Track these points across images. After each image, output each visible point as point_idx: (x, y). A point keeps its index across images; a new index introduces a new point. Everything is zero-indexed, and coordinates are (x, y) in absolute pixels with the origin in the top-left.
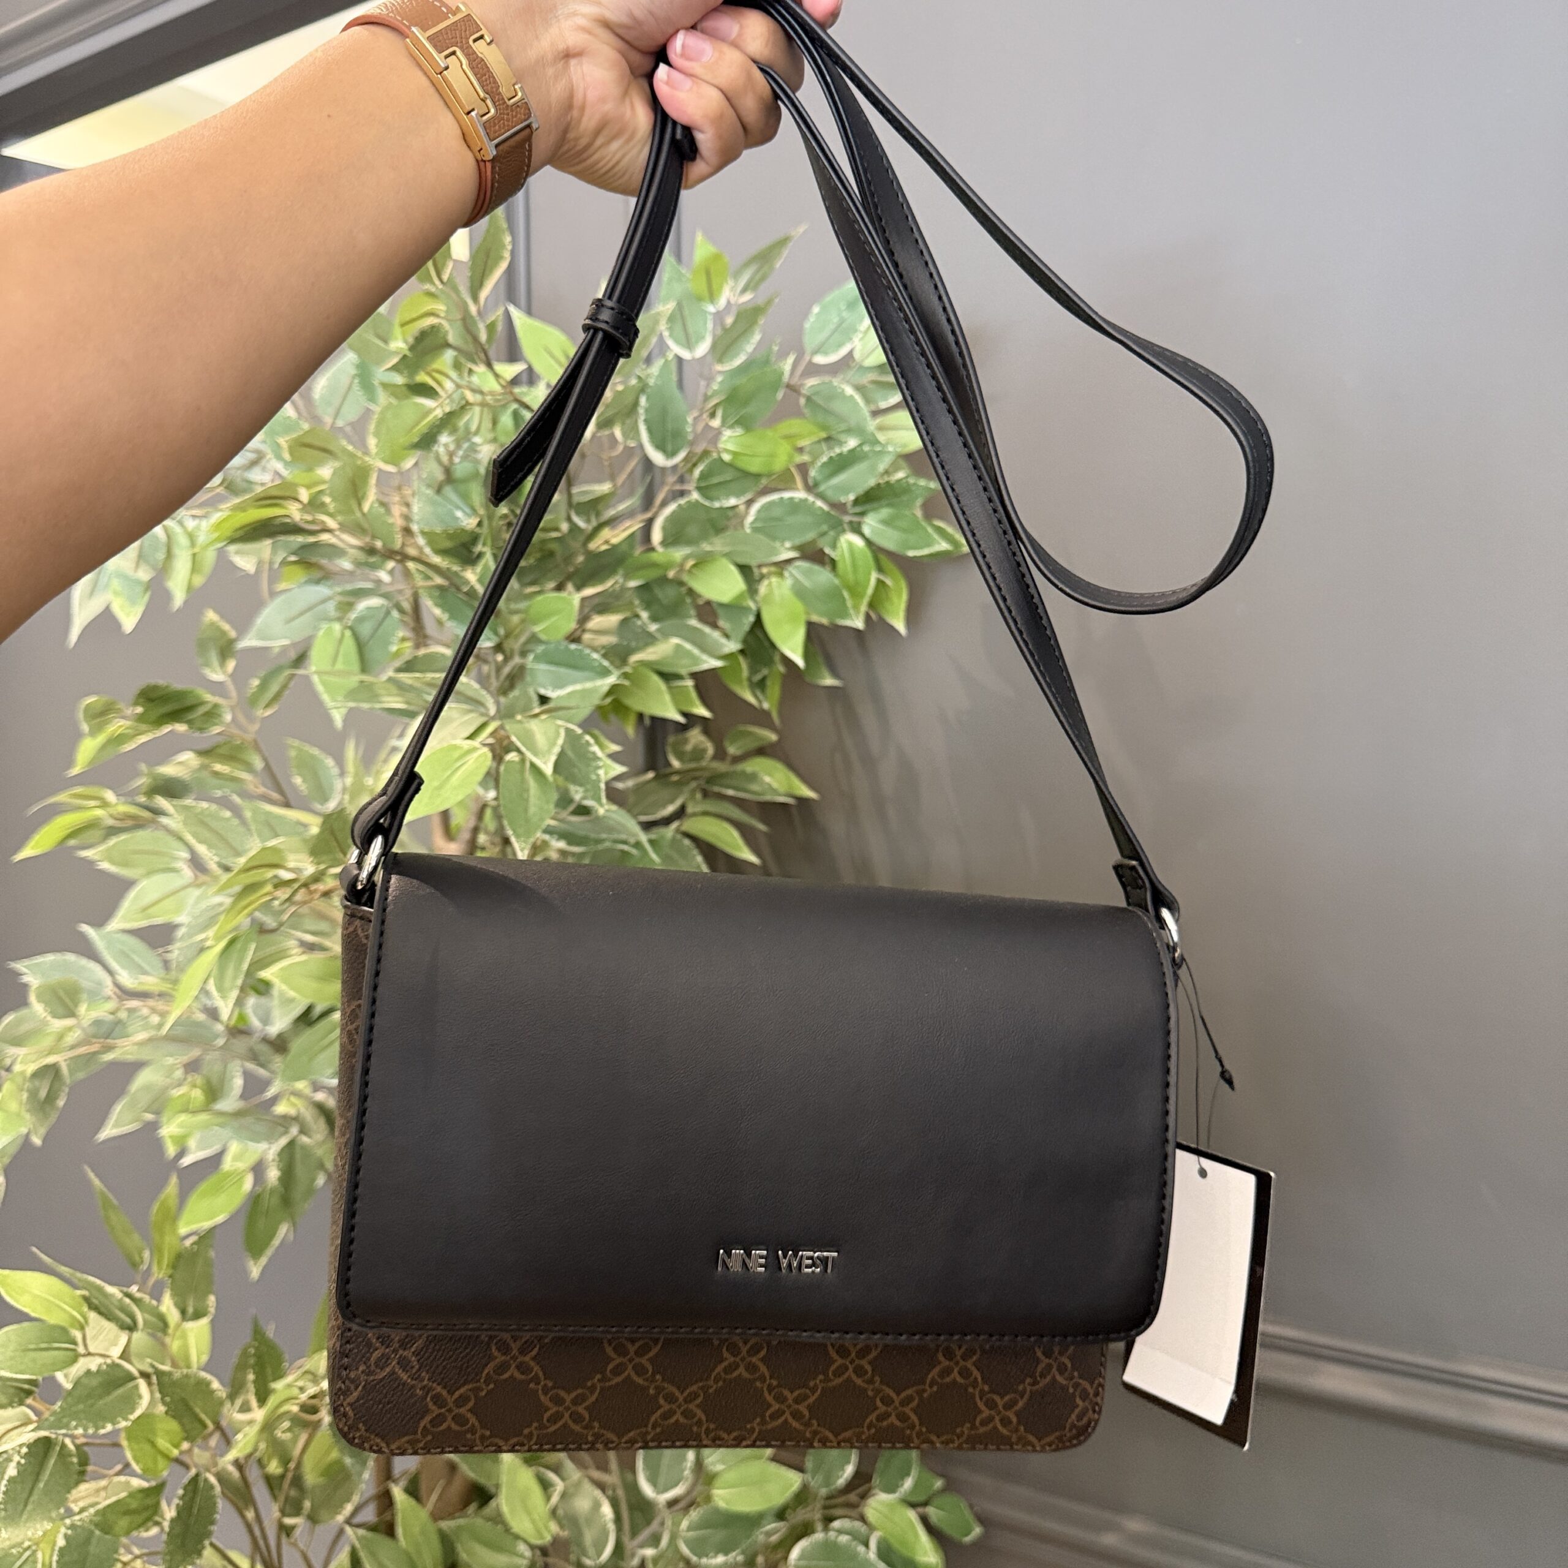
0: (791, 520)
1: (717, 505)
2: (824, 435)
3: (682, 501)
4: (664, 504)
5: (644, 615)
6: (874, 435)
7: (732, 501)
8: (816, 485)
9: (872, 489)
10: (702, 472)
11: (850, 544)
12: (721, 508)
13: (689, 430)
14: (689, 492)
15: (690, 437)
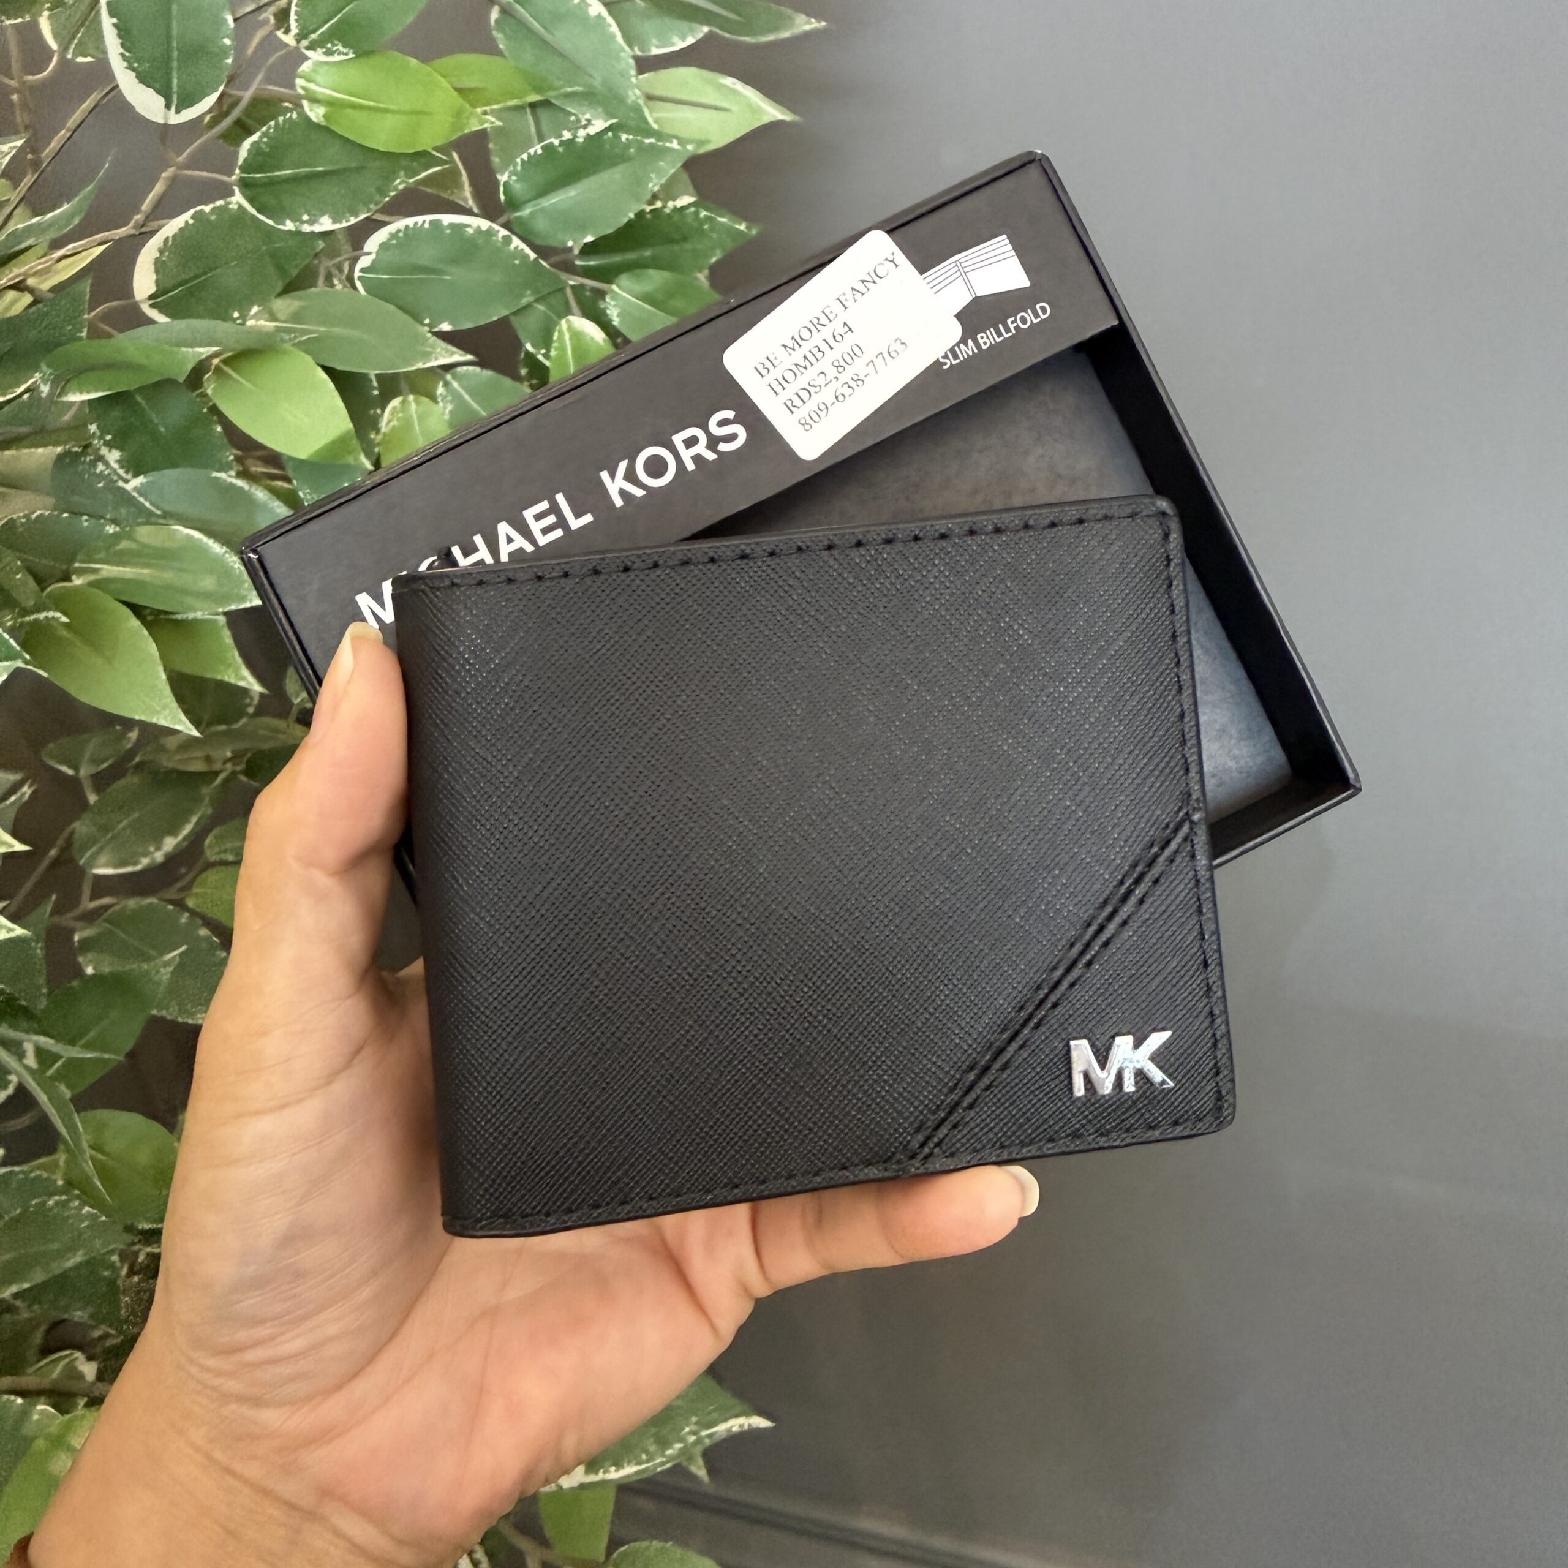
0: (454, 275)
1: (289, 226)
2: (534, 98)
3: (207, 209)
4: (164, 210)
5: (113, 456)
6: (637, 109)
7: (326, 224)
8: (513, 204)
9: (630, 224)
10: (255, 147)
11: (576, 335)
12: (298, 233)
13: (227, 41)
14: (226, 192)
15: (229, 61)
